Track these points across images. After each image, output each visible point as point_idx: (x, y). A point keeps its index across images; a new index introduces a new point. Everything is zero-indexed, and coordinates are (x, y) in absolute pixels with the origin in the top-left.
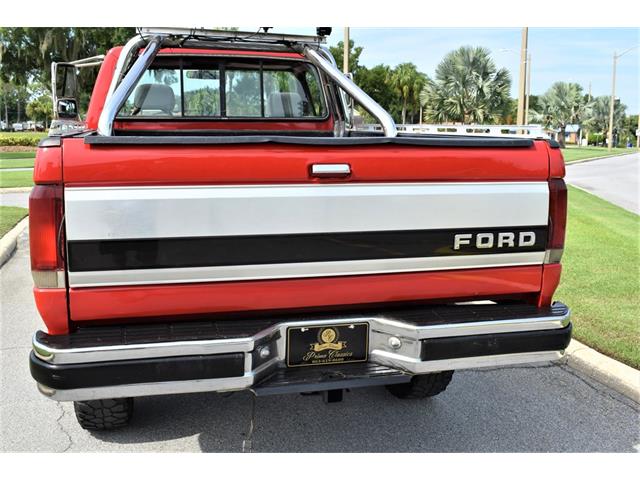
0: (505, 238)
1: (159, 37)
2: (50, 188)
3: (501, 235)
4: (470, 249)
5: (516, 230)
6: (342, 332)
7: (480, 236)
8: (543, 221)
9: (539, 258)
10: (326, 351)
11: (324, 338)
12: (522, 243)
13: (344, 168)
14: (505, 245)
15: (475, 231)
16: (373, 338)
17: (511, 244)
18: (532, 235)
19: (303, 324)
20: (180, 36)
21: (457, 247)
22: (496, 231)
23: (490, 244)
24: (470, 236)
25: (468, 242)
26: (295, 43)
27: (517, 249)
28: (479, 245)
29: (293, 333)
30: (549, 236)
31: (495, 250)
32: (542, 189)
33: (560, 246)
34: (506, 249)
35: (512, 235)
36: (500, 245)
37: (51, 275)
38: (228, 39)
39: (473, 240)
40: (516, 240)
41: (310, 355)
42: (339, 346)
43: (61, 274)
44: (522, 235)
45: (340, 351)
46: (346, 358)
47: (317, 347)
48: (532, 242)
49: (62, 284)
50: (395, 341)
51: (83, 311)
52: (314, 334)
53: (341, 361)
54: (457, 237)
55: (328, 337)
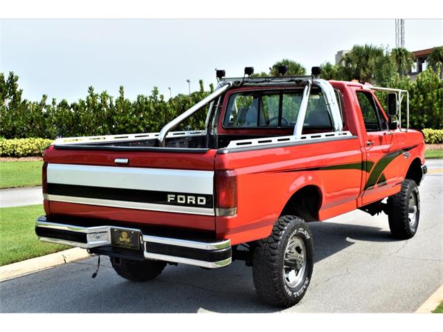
0: (190, 199)
3: (189, 197)
4: (174, 203)
5: (196, 195)
6: (129, 234)
7: (179, 197)
8: (210, 192)
10: (123, 242)
11: (123, 236)
12: (199, 203)
14: (191, 202)
15: (177, 194)
17: (194, 202)
18: (204, 199)
19: (115, 228)
21: (169, 201)
22: (186, 195)
23: (184, 201)
24: (174, 196)
25: (173, 199)
27: (196, 205)
28: (179, 201)
29: (112, 231)
31: (186, 204)
34: (191, 205)
35: (194, 198)
36: (188, 202)
39: (176, 198)
40: (196, 200)
41: (118, 242)
42: (128, 240)
44: (199, 198)
45: (130, 243)
46: (132, 247)
47: (121, 239)
48: (204, 203)
52: (119, 233)
53: (129, 248)
54: (169, 196)
55: (124, 235)
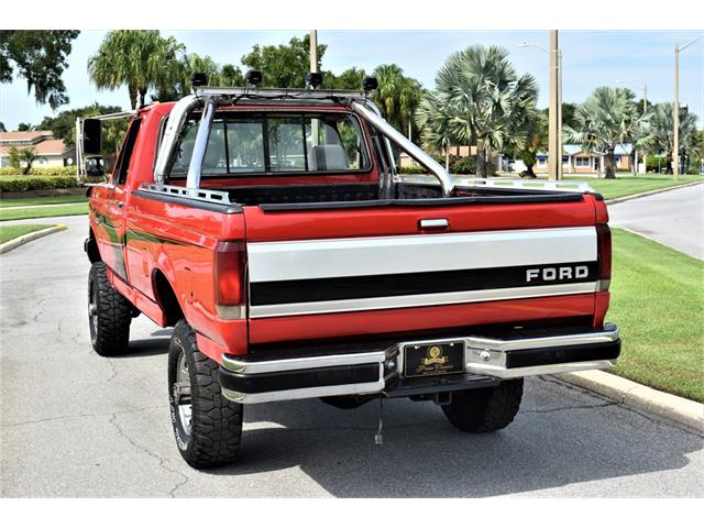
0: (564, 272)
1: (212, 97)
2: (235, 244)
3: (562, 269)
4: (538, 281)
5: (573, 265)
6: (445, 348)
7: (545, 271)
8: (594, 258)
9: (591, 287)
10: (432, 365)
11: (432, 354)
12: (578, 276)
13: (443, 222)
14: (565, 277)
15: (541, 267)
16: (468, 353)
18: (585, 268)
19: (416, 344)
20: (233, 96)
21: (528, 280)
22: (557, 266)
23: (554, 277)
24: (538, 271)
25: (536, 276)
26: (343, 98)
27: (574, 280)
28: (545, 278)
29: (409, 350)
30: (599, 269)
31: (557, 281)
32: (591, 232)
33: (609, 278)
34: (566, 281)
35: (569, 269)
36: (561, 277)
37: (235, 308)
38: (280, 97)
39: (541, 274)
40: (573, 273)
41: (421, 368)
42: (443, 360)
43: (243, 308)
44: (578, 269)
45: (444, 364)
46: (448, 370)
47: (427, 362)
48: (586, 275)
49: (243, 316)
50: (485, 354)
51: (259, 336)
52: (424, 350)
53: (445, 372)
54: (529, 272)
55: (435, 353)
